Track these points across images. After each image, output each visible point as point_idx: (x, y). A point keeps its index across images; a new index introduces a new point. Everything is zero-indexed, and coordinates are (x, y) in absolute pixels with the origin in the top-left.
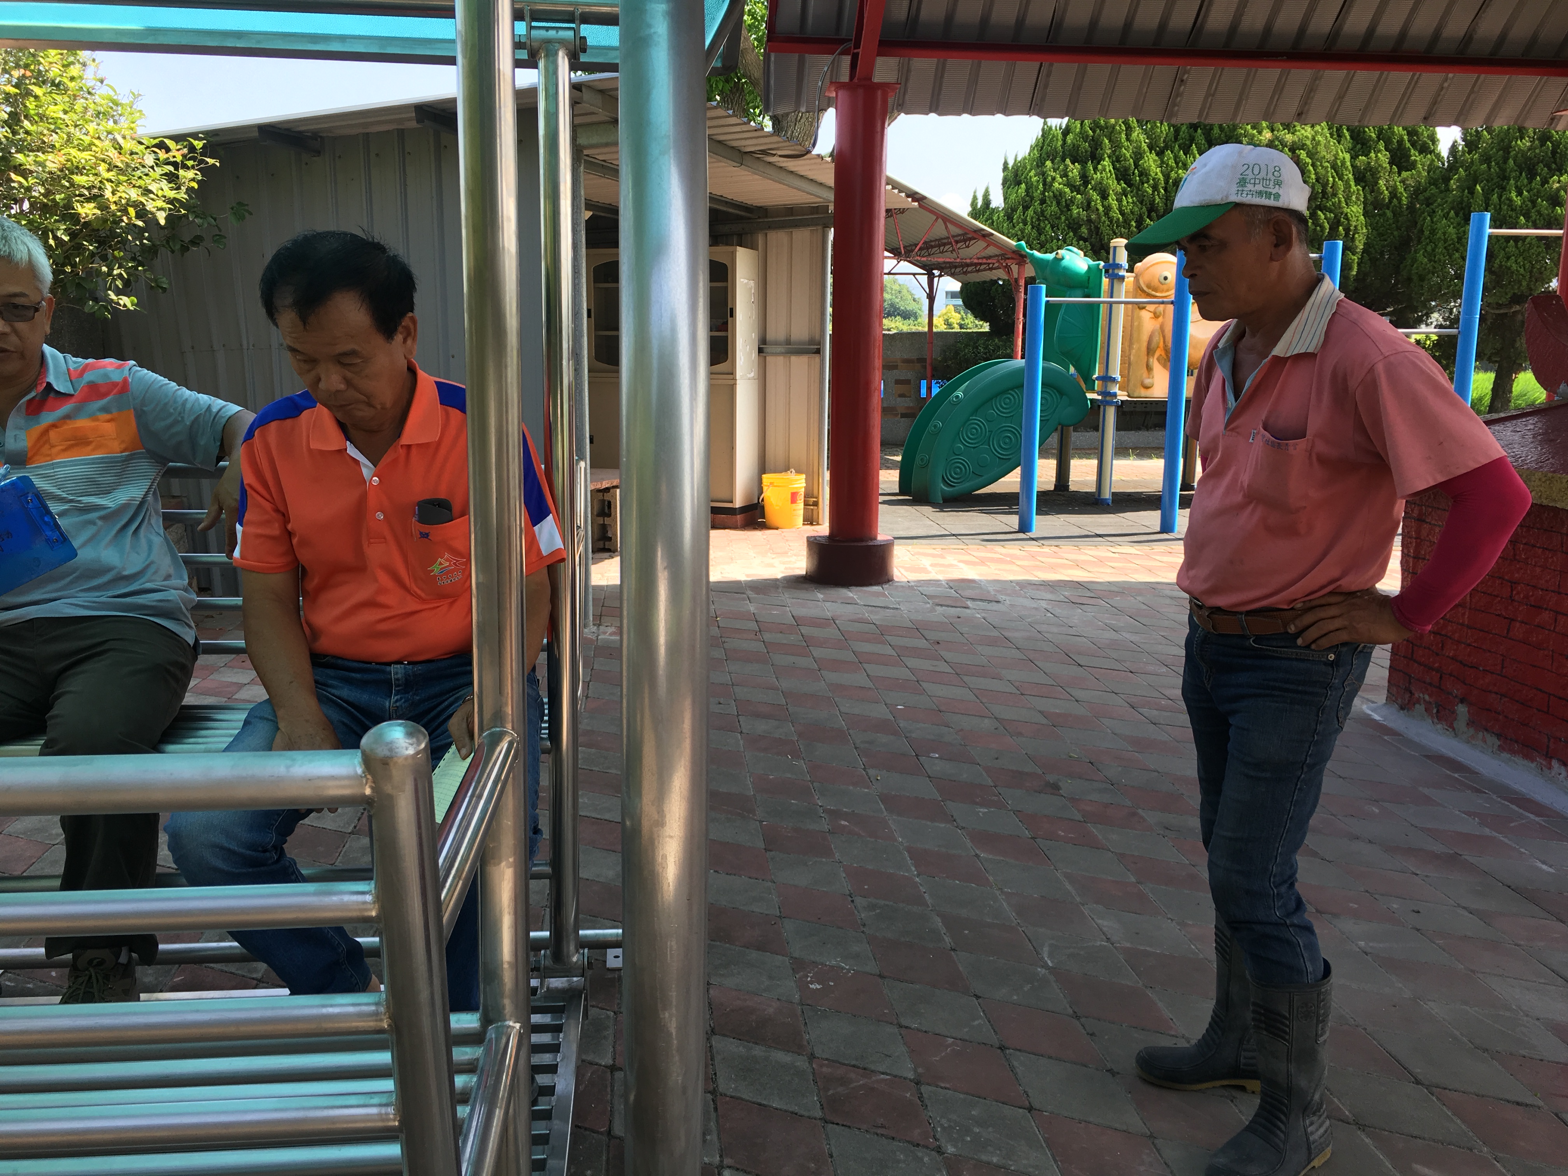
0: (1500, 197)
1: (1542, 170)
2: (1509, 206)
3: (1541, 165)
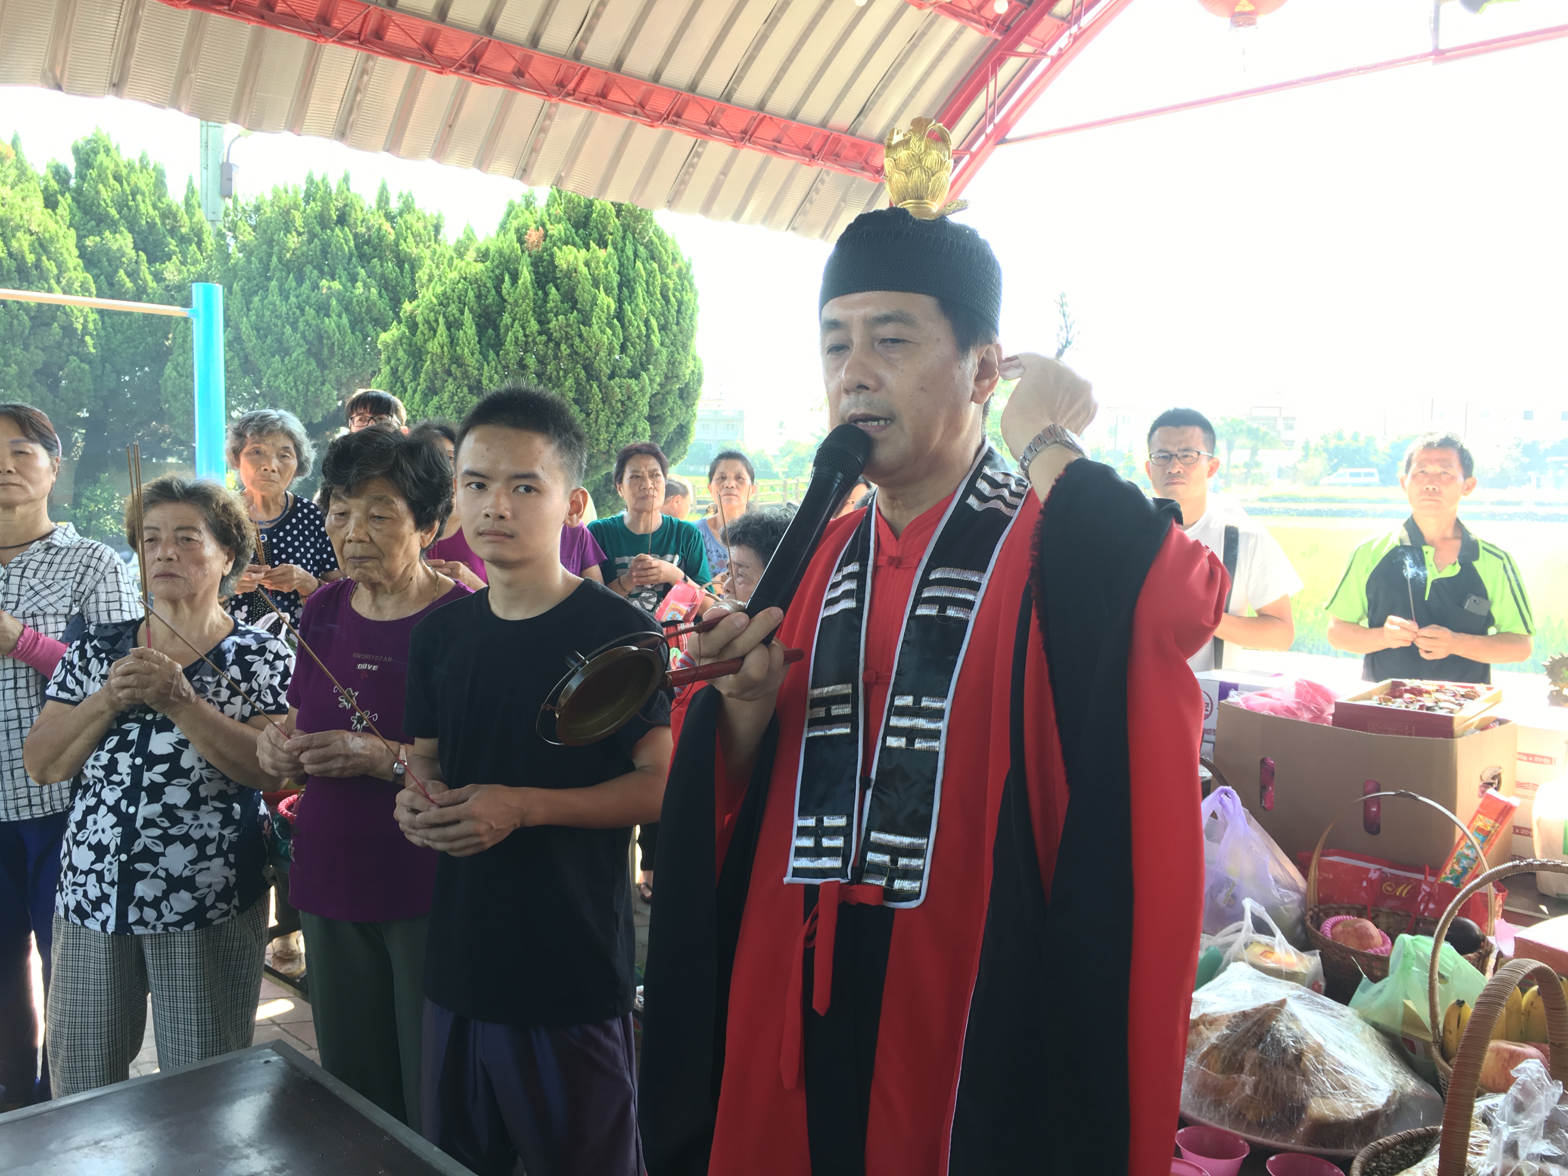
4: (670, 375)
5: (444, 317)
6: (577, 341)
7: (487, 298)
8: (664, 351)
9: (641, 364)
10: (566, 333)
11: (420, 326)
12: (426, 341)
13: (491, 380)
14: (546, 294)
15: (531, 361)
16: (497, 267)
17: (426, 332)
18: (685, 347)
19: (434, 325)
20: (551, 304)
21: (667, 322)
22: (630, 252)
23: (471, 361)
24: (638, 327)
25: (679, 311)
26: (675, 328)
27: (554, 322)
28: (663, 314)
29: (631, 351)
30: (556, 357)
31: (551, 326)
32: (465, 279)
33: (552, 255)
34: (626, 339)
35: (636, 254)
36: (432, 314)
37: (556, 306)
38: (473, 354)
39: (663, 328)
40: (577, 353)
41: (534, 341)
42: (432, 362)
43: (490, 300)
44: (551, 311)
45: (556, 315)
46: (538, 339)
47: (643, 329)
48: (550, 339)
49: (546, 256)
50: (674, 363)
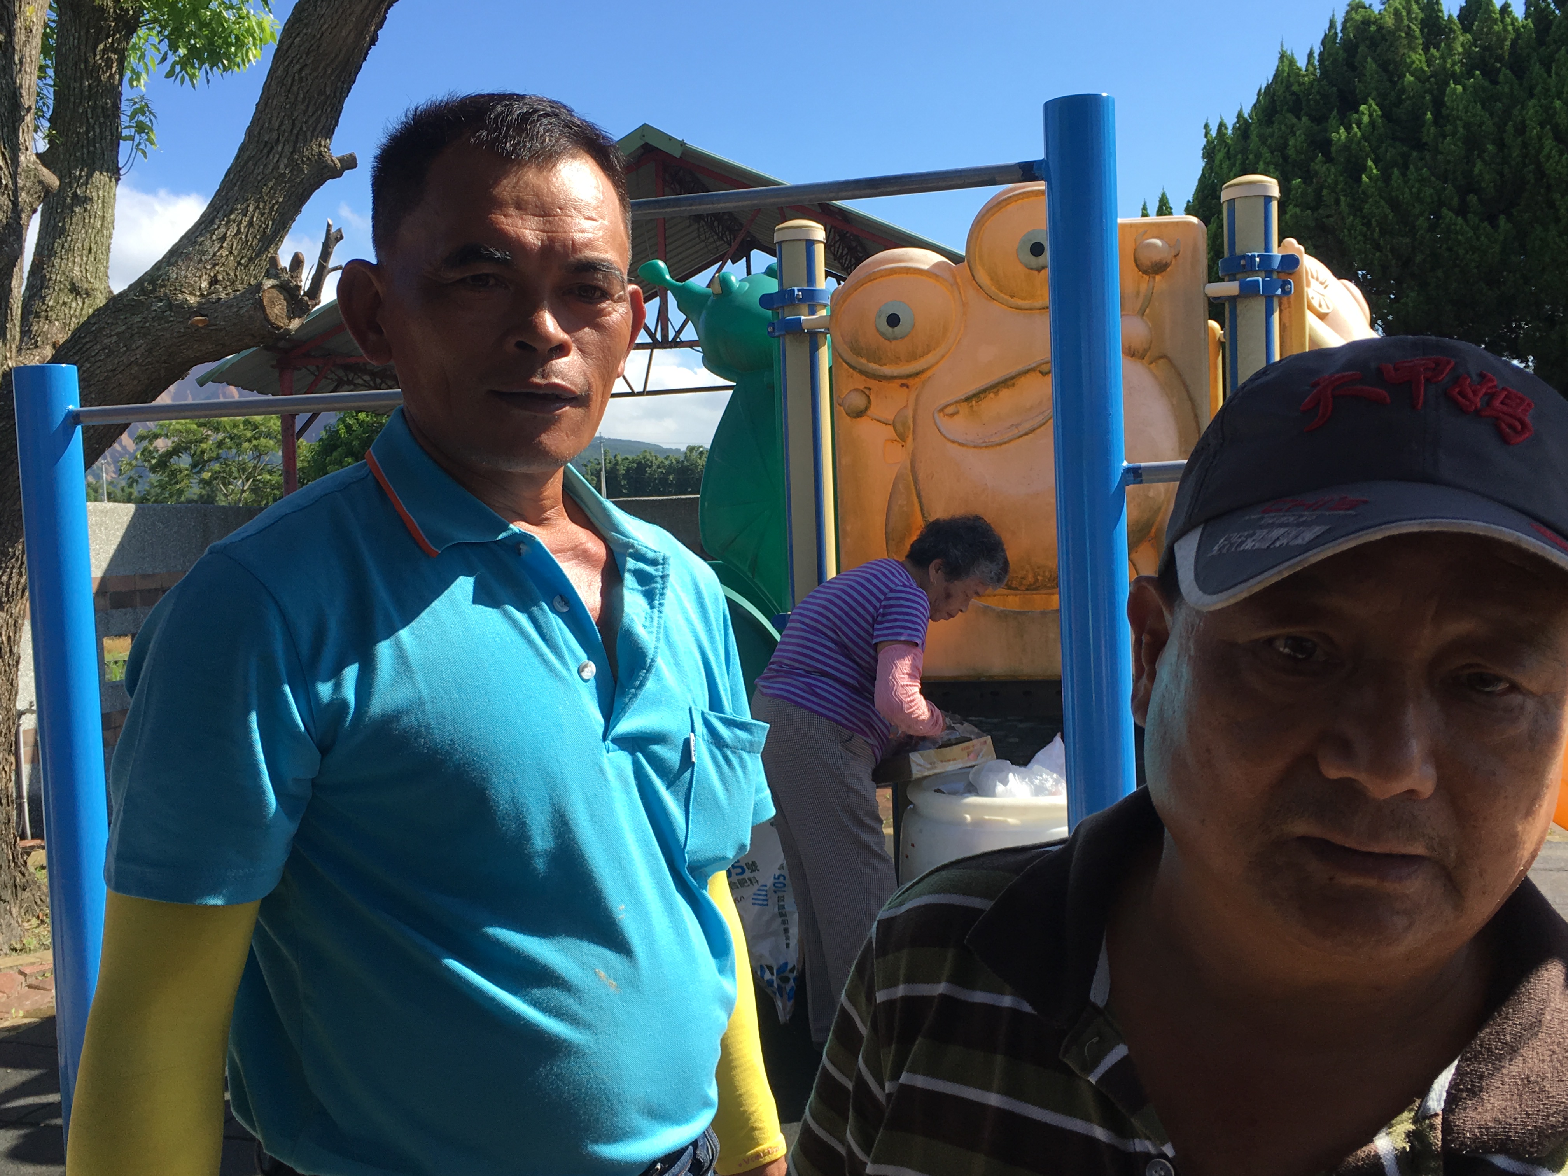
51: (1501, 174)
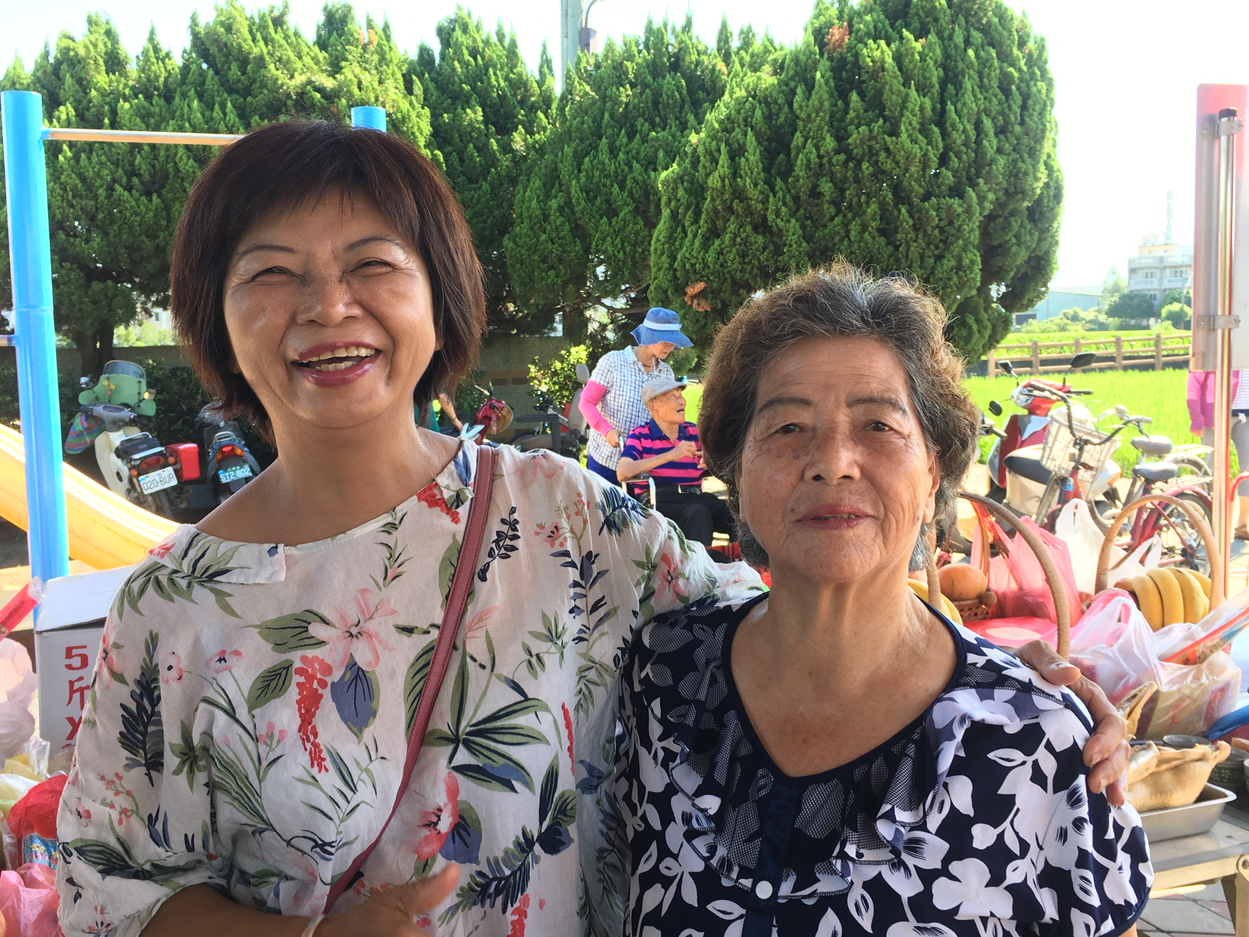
0: (591, 162)
1: (643, 126)
2: (602, 172)
3: (641, 120)
4: (1012, 190)
5: (727, 143)
6: (883, 155)
7: (778, 118)
8: (1002, 161)
9: (969, 179)
10: (870, 148)
11: (702, 158)
12: (708, 175)
13: (777, 213)
14: (847, 104)
15: (826, 187)
16: (793, 78)
17: (708, 164)
18: (1033, 153)
19: (716, 155)
20: (852, 114)
21: (1007, 122)
22: (959, 38)
23: (753, 193)
24: (964, 131)
25: (1024, 107)
26: (1018, 129)
27: (854, 136)
28: (1002, 113)
29: (955, 162)
30: (857, 180)
31: (850, 141)
32: (754, 97)
33: (856, 56)
34: (948, 148)
35: (967, 42)
36: (714, 142)
37: (858, 117)
38: (756, 185)
39: (1002, 131)
40: (883, 172)
41: (830, 162)
42: (713, 199)
43: (782, 119)
44: (851, 123)
45: (857, 128)
46: (834, 160)
47: (973, 134)
48: (849, 159)
49: (849, 58)
50: (1016, 176)
51: (153, 166)
